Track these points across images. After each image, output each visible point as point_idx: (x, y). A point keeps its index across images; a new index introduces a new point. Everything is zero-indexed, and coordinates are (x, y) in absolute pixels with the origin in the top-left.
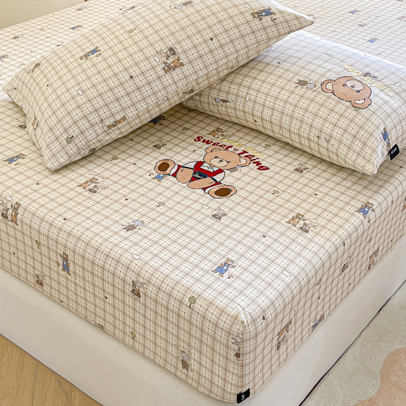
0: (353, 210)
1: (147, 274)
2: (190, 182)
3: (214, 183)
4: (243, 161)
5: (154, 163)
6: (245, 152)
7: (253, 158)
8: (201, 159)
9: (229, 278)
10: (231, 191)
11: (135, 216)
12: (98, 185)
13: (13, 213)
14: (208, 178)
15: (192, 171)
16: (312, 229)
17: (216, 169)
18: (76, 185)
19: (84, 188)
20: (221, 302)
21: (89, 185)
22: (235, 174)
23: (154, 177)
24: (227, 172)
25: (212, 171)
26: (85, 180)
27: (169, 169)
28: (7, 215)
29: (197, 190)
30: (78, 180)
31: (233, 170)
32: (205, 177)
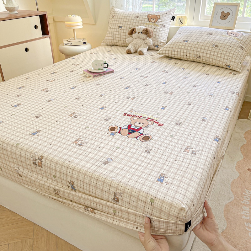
0: (211, 140)
1: (122, 187)
2: (128, 135)
3: (140, 134)
4: (150, 123)
5: (108, 127)
6: (149, 118)
7: (154, 121)
8: (130, 124)
9: (167, 184)
10: (150, 137)
11: (107, 156)
12: (82, 142)
13: (40, 162)
14: (136, 132)
15: (127, 130)
16: (197, 152)
17: (138, 128)
18: (71, 143)
19: (76, 144)
20: (168, 199)
21: (78, 142)
22: (148, 129)
23: (109, 134)
24: (144, 128)
25: (137, 128)
26: (75, 140)
27: (116, 130)
28: (36, 163)
29: (133, 139)
30: (71, 140)
31: (147, 127)
32: (135, 132)
